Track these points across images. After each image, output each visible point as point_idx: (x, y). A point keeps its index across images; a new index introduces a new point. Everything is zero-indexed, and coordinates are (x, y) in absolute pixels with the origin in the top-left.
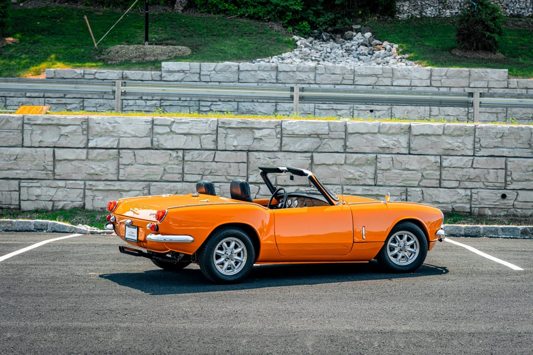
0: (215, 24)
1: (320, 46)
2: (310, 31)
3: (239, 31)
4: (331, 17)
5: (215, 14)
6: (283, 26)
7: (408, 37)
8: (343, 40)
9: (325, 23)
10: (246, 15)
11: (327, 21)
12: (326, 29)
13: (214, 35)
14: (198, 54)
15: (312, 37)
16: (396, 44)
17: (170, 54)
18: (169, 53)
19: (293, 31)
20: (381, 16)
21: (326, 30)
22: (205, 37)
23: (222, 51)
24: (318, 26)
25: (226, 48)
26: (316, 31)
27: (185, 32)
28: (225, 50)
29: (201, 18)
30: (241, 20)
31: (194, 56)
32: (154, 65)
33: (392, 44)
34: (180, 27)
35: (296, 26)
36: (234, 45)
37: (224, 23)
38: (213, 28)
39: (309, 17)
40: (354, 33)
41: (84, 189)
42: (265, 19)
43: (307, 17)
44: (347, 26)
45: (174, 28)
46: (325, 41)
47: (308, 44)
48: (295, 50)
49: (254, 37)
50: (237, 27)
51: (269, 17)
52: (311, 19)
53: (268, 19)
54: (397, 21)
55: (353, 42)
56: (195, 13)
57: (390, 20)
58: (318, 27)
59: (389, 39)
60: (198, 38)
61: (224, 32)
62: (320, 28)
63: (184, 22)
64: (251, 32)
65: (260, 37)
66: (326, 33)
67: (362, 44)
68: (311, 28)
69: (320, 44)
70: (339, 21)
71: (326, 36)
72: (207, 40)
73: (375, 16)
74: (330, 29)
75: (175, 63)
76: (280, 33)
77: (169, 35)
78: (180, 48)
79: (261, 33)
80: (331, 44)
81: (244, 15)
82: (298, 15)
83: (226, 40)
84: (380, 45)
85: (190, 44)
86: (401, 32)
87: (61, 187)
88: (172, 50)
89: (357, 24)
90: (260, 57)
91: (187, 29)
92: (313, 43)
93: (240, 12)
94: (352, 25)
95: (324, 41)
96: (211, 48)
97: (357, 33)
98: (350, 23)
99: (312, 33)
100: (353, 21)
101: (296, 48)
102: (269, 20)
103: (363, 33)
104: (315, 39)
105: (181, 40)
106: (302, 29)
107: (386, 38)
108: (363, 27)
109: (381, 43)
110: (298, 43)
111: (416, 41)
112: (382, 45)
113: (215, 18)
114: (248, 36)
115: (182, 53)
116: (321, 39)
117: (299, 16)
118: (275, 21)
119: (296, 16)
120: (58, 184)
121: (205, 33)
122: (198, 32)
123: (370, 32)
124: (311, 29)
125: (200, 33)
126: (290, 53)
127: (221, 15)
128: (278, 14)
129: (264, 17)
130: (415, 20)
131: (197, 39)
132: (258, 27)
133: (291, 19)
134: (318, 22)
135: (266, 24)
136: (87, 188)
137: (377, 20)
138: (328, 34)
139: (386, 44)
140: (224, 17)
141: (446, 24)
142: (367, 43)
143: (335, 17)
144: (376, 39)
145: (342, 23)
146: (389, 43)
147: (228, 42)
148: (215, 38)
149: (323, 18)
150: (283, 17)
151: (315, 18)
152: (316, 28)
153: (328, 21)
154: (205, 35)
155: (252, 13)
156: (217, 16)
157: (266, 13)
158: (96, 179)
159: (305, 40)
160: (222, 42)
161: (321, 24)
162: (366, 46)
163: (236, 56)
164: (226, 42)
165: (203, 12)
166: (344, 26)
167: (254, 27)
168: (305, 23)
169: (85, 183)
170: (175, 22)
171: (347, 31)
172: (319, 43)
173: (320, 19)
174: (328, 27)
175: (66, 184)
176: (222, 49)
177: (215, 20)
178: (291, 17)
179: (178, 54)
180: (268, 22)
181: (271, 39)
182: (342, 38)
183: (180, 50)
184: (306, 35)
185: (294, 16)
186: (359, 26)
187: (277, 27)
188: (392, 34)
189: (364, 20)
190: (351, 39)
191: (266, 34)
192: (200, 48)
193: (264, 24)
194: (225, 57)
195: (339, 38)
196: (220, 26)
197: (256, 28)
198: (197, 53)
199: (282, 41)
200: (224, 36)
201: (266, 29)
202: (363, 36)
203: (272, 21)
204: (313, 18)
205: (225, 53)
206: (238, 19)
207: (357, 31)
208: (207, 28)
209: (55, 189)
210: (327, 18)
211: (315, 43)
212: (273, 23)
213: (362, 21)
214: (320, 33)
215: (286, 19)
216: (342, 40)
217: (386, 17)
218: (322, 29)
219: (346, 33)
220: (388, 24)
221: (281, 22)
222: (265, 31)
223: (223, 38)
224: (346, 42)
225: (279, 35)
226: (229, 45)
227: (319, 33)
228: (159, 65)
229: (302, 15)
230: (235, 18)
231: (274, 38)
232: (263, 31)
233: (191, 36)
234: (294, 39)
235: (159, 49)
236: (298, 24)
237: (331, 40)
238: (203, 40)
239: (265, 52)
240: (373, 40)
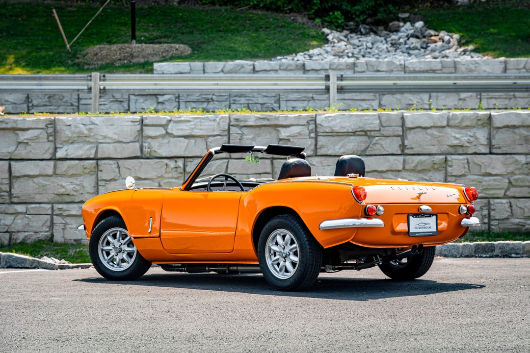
0: (221, 17)
1: (357, 40)
2: (344, 23)
3: (252, 25)
4: (370, 4)
5: (220, 5)
6: (310, 19)
7: (472, 25)
8: (388, 33)
9: (362, 13)
10: (261, 5)
11: (365, 9)
12: (365, 20)
13: (220, 31)
14: (201, 53)
15: (347, 30)
16: (456, 34)
17: (164, 54)
18: (162, 53)
19: (322, 24)
20: (435, 2)
21: (364, 22)
22: (209, 34)
23: (231, 49)
24: (354, 16)
25: (236, 46)
26: (352, 23)
27: (183, 28)
28: (235, 47)
29: (204, 11)
30: (254, 12)
31: (196, 56)
32: (144, 67)
33: (450, 34)
34: (177, 22)
35: (326, 17)
36: (247, 42)
37: (232, 16)
38: (219, 22)
39: (341, 5)
40: (402, 24)
41: (52, 215)
42: (285, 9)
43: (339, 5)
44: (392, 16)
45: (168, 23)
46: (364, 35)
47: (342, 38)
48: (326, 45)
49: (272, 32)
50: (249, 20)
51: (290, 7)
52: (344, 8)
53: (289, 9)
54: (456, 7)
55: (400, 34)
56: (195, 5)
57: (446, 6)
58: (354, 18)
59: (446, 28)
60: (200, 34)
61: (233, 27)
62: (357, 19)
63: (181, 16)
64: (269, 26)
65: (280, 31)
66: (365, 26)
67: (413, 36)
68: (345, 19)
69: (358, 38)
70: (382, 9)
71: (365, 28)
72: (212, 37)
73: (427, 2)
74: (369, 20)
75: (171, 63)
76: (305, 26)
77: (162, 33)
78: (177, 46)
79: (281, 27)
80: (371, 38)
81: (258, 5)
82: (327, 3)
83: (236, 36)
84: (435, 36)
85: (189, 42)
86: (462, 19)
87: (21, 213)
88: (167, 49)
89: (405, 12)
90: (281, 54)
91: (185, 24)
92: (349, 37)
93: (253, 2)
94: (398, 14)
95: (362, 34)
96: (217, 46)
97: (405, 23)
98: (394, 11)
99: (347, 26)
100: (399, 9)
101: (327, 43)
102: (291, 10)
103: (413, 23)
104: (351, 33)
105: (178, 38)
106: (333, 20)
107: (443, 28)
108: (412, 16)
109: (437, 33)
110: (330, 37)
111: (482, 30)
112: (438, 35)
113: (221, 11)
114: (263, 30)
115: (179, 53)
116: (359, 33)
117: (330, 5)
118: (299, 12)
119: (326, 5)
120: (16, 209)
121: (208, 28)
122: (200, 28)
123: (422, 20)
124: (345, 21)
125: (203, 29)
126: (319, 49)
127: (229, 7)
128: (302, 3)
129: (284, 7)
130: (479, 5)
131: (199, 36)
132: (278, 20)
133: (319, 8)
134: (354, 11)
135: (287, 15)
136: (55, 213)
137: (430, 7)
138: (367, 27)
139: (443, 34)
140: (232, 8)
141: (520, 8)
142: (419, 34)
143: (376, 4)
144: (430, 29)
145: (385, 11)
146: (446, 33)
147: (239, 38)
148: (221, 34)
149: (360, 6)
150: (308, 6)
151: (349, 6)
152: (351, 19)
153: (368, 9)
154: (209, 31)
155: (268, 3)
156: (223, 8)
157: (287, 2)
158: (67, 201)
159: (339, 33)
160: (231, 39)
161: (358, 13)
162: (417, 37)
163: (250, 54)
164: (236, 38)
165: (205, 4)
166: (388, 15)
167: (271, 20)
168: (337, 14)
169: (52, 206)
170: (170, 16)
171: (391, 22)
172: (356, 37)
173: (356, 7)
174: (367, 18)
175: (27, 208)
176: (231, 47)
177: (221, 13)
178: (318, 6)
179: (175, 54)
180: (289, 13)
181: (295, 33)
182: (386, 31)
183: (177, 49)
184: (339, 28)
185: (322, 4)
186: (407, 15)
187: (301, 19)
188: (450, 22)
189: (413, 7)
190: (397, 30)
191: (288, 27)
192: (204, 46)
193: (284, 16)
194: (236, 55)
195: (381, 30)
196: (228, 19)
197: (275, 21)
198: (199, 52)
199: (308, 35)
200: (233, 32)
201: (287, 21)
202: (412, 26)
203: (295, 12)
204: (347, 6)
205: (236, 51)
206: (251, 11)
207: (405, 21)
208: (211, 23)
209: (13, 215)
210: (365, 5)
211: (351, 37)
212: (296, 14)
213: (411, 9)
214: (358, 26)
215: (312, 9)
216: (385, 32)
217: (441, 3)
218: (359, 20)
219: (391, 24)
220: (444, 10)
221: (306, 13)
222: (286, 25)
223: (232, 34)
224: (391, 34)
225: (305, 28)
226: (240, 42)
227: (356, 26)
228: (150, 68)
229: (333, 3)
230: (246, 10)
231: (298, 32)
232: (283, 24)
233: (192, 33)
234: (323, 33)
235: (149, 48)
236: (329, 15)
237: (371, 33)
238: (207, 37)
239: (288, 49)
240: (426, 31)
